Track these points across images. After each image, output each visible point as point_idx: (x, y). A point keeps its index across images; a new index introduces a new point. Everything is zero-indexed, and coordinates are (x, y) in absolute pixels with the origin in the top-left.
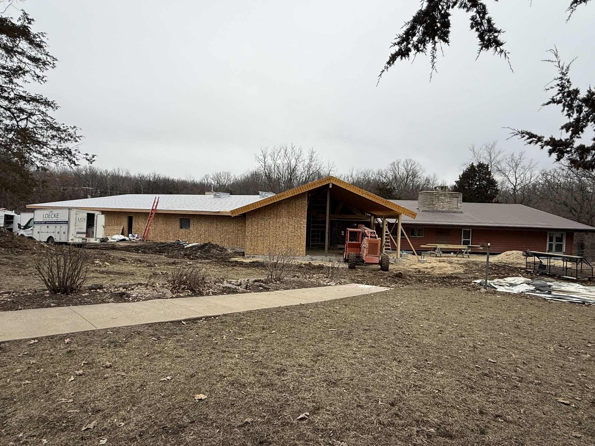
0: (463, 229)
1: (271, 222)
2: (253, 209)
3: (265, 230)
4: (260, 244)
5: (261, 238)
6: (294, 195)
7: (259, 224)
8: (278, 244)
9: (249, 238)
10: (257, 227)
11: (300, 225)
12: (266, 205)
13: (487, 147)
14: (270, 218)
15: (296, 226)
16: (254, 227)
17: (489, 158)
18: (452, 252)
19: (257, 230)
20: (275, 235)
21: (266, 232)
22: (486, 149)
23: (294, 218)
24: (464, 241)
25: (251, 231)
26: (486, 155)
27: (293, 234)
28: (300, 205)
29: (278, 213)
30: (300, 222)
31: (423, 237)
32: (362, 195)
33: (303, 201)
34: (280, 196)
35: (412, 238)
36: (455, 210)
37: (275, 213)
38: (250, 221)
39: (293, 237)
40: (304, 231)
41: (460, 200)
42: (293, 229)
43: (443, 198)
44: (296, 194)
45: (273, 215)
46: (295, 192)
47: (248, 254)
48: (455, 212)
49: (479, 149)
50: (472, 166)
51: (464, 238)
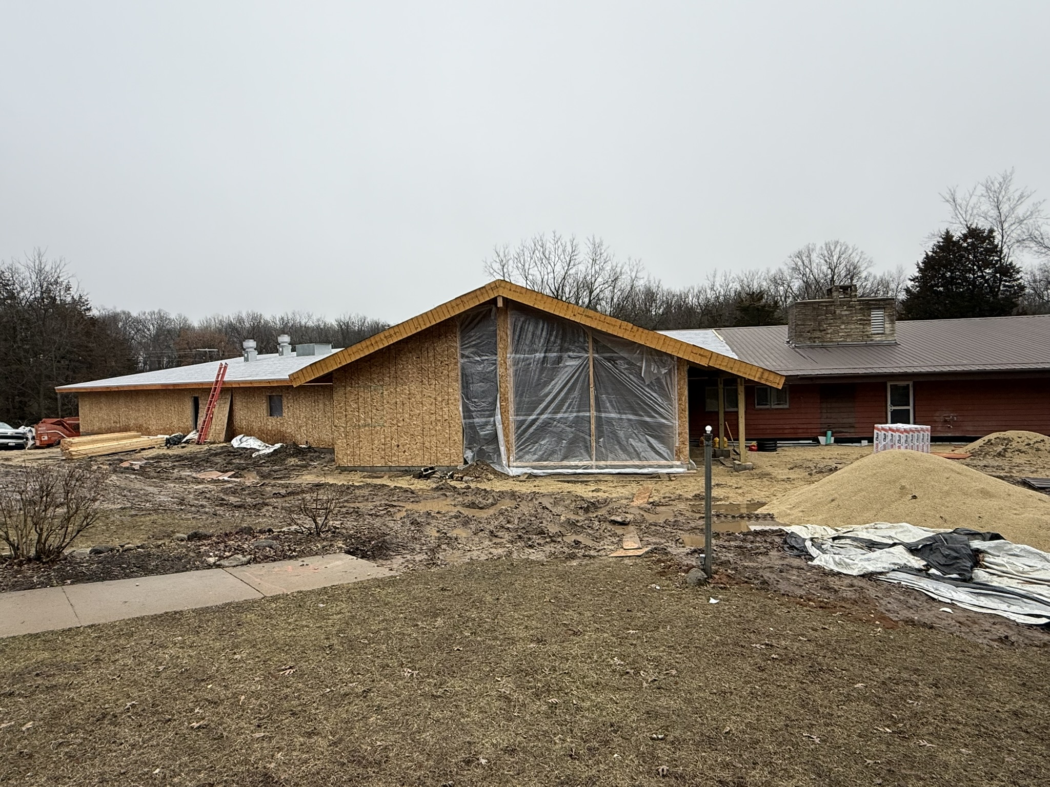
0: (889, 384)
1: (385, 393)
2: (336, 368)
3: (374, 411)
4: (365, 443)
5: (367, 428)
6: (419, 330)
7: (361, 400)
8: (402, 441)
9: (342, 429)
10: (356, 405)
11: (446, 397)
12: (363, 355)
13: (988, 189)
14: (382, 386)
15: (440, 399)
16: (350, 406)
17: (994, 213)
18: (864, 439)
19: (357, 414)
20: (395, 422)
21: (375, 415)
22: (986, 194)
23: (433, 382)
24: (893, 412)
25: (346, 416)
26: (986, 207)
27: (433, 417)
28: (443, 351)
29: (399, 373)
30: (446, 389)
31: (787, 406)
32: (572, 319)
33: (449, 343)
34: (391, 336)
35: (761, 409)
36: (878, 338)
37: (393, 372)
38: (341, 392)
39: (434, 424)
40: (458, 409)
41: (890, 316)
42: (433, 407)
43: (847, 313)
44: (424, 328)
45: (389, 377)
46: (422, 323)
47: (342, 464)
48: (878, 345)
49: (968, 195)
50: (948, 237)
51: (893, 404)
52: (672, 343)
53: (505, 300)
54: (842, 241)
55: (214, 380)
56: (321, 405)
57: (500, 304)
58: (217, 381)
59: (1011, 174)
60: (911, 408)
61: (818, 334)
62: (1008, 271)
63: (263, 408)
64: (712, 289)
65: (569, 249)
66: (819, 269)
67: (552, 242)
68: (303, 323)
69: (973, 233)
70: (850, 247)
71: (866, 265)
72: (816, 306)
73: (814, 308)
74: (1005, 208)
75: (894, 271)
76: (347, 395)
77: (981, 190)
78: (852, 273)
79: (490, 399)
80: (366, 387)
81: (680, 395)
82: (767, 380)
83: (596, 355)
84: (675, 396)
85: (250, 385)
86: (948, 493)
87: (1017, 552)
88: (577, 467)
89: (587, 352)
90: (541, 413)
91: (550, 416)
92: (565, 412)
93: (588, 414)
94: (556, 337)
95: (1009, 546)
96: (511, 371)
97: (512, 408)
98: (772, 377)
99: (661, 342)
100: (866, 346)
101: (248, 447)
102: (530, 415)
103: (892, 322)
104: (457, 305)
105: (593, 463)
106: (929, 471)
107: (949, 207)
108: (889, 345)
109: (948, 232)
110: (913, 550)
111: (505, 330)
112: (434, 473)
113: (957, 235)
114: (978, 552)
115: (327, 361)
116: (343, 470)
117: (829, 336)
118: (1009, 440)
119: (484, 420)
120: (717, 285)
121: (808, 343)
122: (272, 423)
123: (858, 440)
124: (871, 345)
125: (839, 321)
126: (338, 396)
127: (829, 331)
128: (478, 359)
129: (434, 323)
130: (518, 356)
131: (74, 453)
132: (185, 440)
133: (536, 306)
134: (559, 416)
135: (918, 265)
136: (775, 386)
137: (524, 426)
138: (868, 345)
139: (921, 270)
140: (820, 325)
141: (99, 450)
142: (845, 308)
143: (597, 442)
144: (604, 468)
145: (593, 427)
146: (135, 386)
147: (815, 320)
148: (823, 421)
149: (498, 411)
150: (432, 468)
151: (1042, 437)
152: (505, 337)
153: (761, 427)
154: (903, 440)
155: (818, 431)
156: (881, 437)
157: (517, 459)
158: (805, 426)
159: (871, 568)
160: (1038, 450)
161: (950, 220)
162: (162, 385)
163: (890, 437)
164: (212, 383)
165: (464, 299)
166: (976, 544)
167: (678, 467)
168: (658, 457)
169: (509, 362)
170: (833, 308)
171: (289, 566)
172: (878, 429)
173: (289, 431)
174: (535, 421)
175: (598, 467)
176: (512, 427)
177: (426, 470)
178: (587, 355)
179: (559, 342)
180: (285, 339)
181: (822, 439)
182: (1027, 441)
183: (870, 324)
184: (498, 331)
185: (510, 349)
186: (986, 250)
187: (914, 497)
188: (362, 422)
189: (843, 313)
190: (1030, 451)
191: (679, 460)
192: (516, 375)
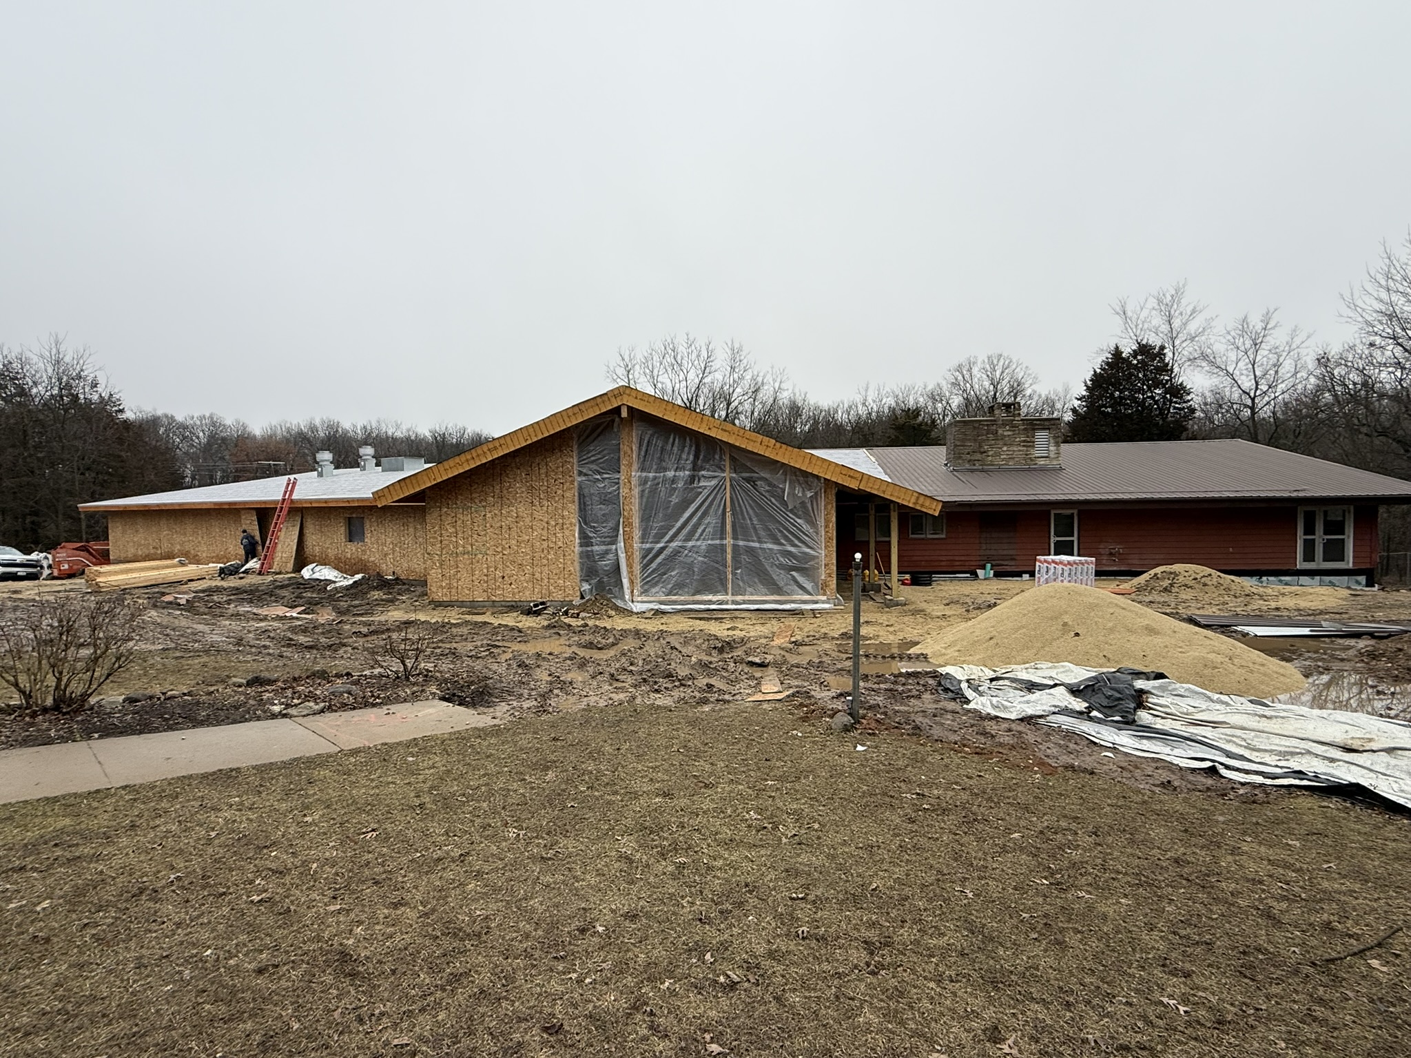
0: (1053, 512)
1: (489, 515)
2: (429, 485)
3: (475, 536)
4: (464, 575)
5: (466, 556)
6: (529, 442)
7: (459, 522)
8: (508, 572)
9: (437, 557)
10: (453, 529)
11: (561, 521)
12: (461, 471)
13: (1160, 301)
14: (484, 507)
16: (447, 530)
17: (1165, 328)
18: (1026, 572)
19: (454, 539)
20: (499, 549)
21: (477, 541)
22: (1157, 307)
23: (545, 503)
24: (1057, 543)
25: (441, 542)
26: (1158, 321)
27: (545, 544)
28: (558, 468)
29: (505, 492)
30: (560, 511)
31: (944, 536)
32: (707, 433)
33: (565, 458)
34: (495, 448)
35: (915, 539)
36: (1042, 462)
37: (497, 491)
38: (436, 514)
39: (545, 552)
40: (574, 536)
41: (1055, 437)
42: (545, 533)
43: (1010, 433)
44: (535, 439)
45: (493, 497)
46: (533, 434)
47: (436, 598)
48: (1043, 469)
49: (1138, 308)
50: (1117, 353)
51: (1057, 535)
52: (819, 463)
53: (630, 409)
54: (1005, 354)
55: (280, 498)
56: (411, 530)
57: (624, 414)
58: (284, 500)
59: (1184, 286)
60: (1075, 539)
61: (978, 456)
62: (1178, 392)
63: (341, 531)
64: (864, 404)
65: (704, 354)
66: (981, 385)
67: (685, 345)
68: (390, 433)
69: (1144, 349)
70: (1014, 360)
71: (1030, 381)
72: (977, 425)
73: (975, 427)
74: (1176, 323)
75: (1060, 389)
76: (443, 517)
77: (1152, 303)
78: (1016, 390)
79: (611, 524)
80: (465, 508)
81: (827, 521)
82: (922, 506)
83: (734, 475)
84: (821, 522)
85: (325, 505)
86: (1112, 630)
87: (1182, 692)
88: (710, 602)
89: (723, 471)
90: (671, 540)
91: (680, 544)
92: (697, 540)
93: (723, 542)
94: (689, 454)
95: (1174, 686)
96: (636, 492)
97: (637, 534)
98: (928, 503)
99: (807, 461)
100: (1029, 470)
101: (322, 578)
102: (657, 542)
103: (1057, 444)
104: (574, 414)
105: (729, 597)
106: (1092, 607)
107: (1118, 320)
108: (1054, 470)
109: (1117, 348)
110: (1075, 691)
111: (630, 444)
112: (545, 609)
113: (1126, 351)
114: (1141, 692)
115: (419, 476)
116: (437, 605)
117: (990, 458)
118: (1176, 574)
119: (604, 548)
120: (870, 400)
121: (967, 466)
122: (351, 550)
123: (1019, 574)
124: (1035, 469)
125: (1001, 442)
126: (432, 518)
127: (990, 453)
128: (598, 477)
129: (546, 434)
130: (644, 474)
131: (101, 585)
132: (243, 569)
133: (665, 418)
134: (690, 544)
135: (1085, 383)
136: (931, 512)
137: (651, 556)
138: (1030, 469)
139: (1088, 388)
140: (980, 446)
141: (133, 581)
142: (1008, 428)
143: (734, 574)
144: (740, 604)
145: (729, 557)
146: (180, 504)
147: (975, 440)
148: (982, 553)
149: (621, 538)
150: (543, 603)
151: (1209, 570)
152: (629, 452)
153: (915, 558)
154: (1066, 574)
155: (977, 563)
156: (1044, 570)
157: (642, 593)
158: (963, 558)
159: (1030, 711)
160: (1205, 585)
161: (1120, 334)
162: (215, 504)
163: (1052, 570)
164: (276, 502)
165: (582, 407)
166: (1140, 684)
167: (823, 602)
168: (801, 592)
169: (634, 481)
170: (994, 427)
171: (370, 715)
172: (1040, 562)
173: (372, 559)
174: (662, 549)
175: (734, 602)
176: (637, 556)
177: (536, 606)
178: (723, 475)
179: (691, 459)
180: (368, 451)
181: (980, 572)
182: (1194, 576)
183: (1033, 447)
184: (621, 446)
185: (635, 466)
186: (1157, 368)
187: (1077, 635)
188: (461, 549)
189: (1006, 433)
190: (1197, 586)
191: (824, 595)
192: (642, 496)
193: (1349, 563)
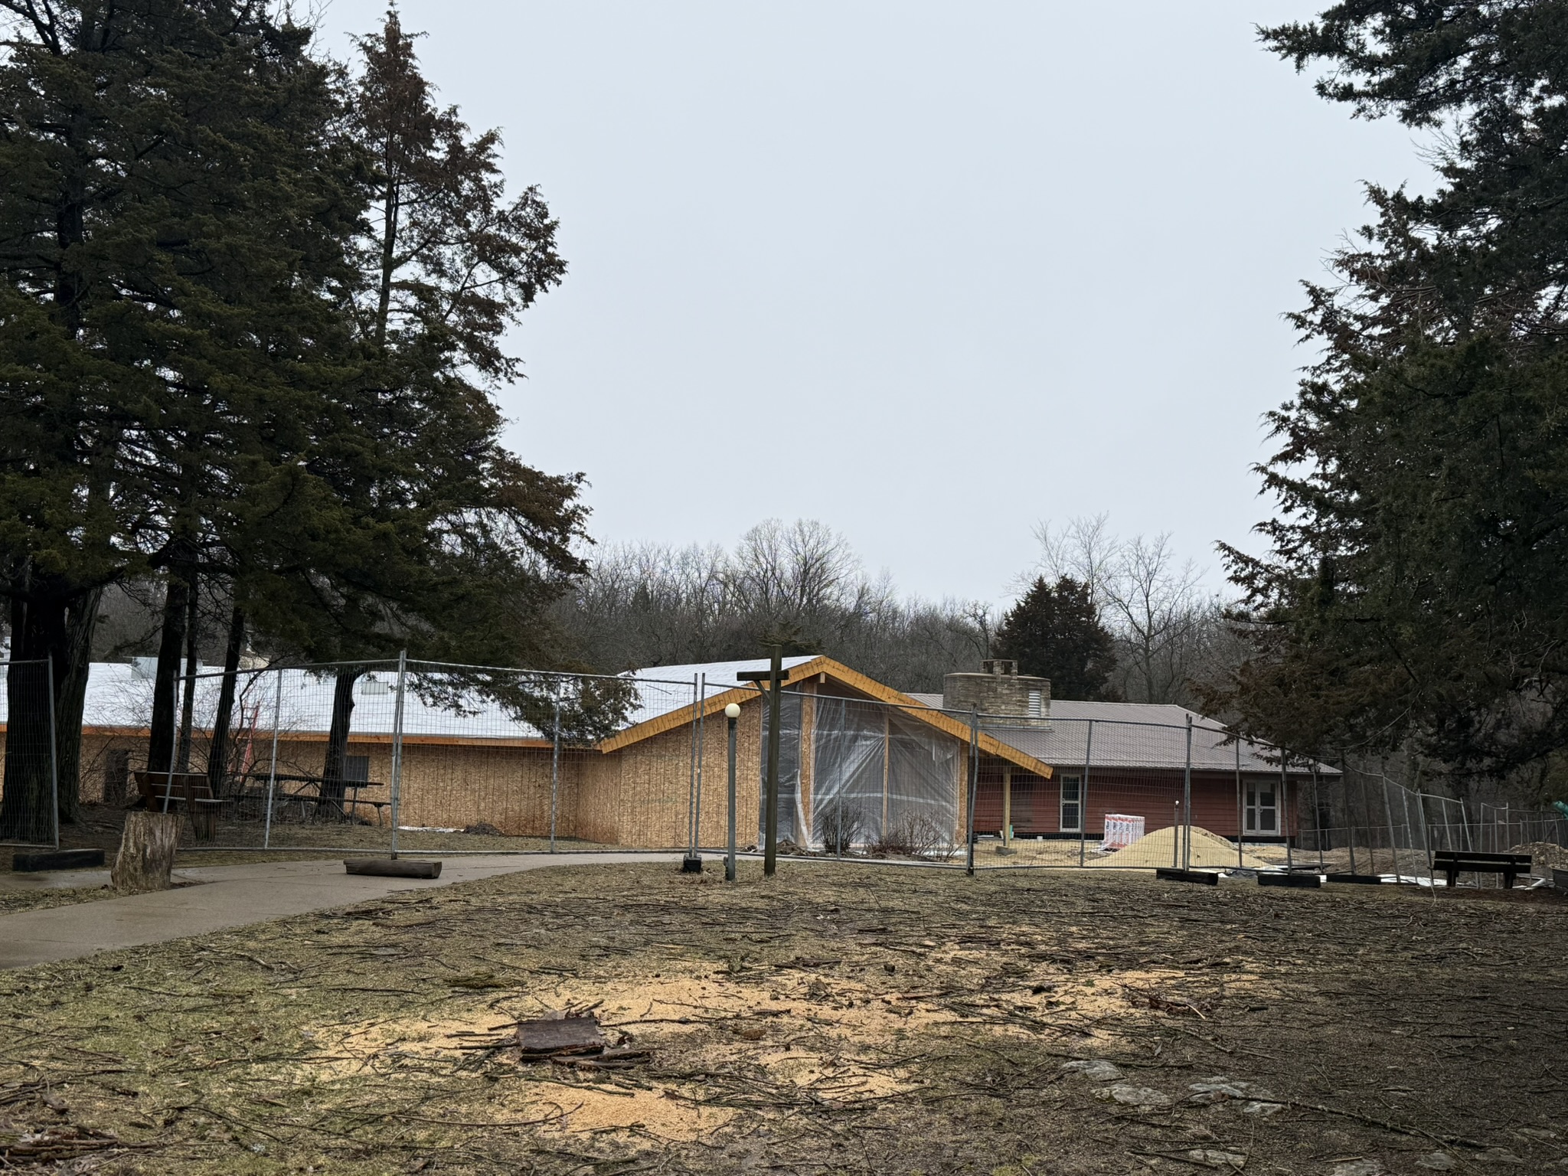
0: (1062, 776)
1: (681, 764)
3: (667, 784)
4: (654, 821)
7: (653, 770)
9: (629, 804)
10: (647, 777)
11: (746, 772)
14: (678, 756)
15: (739, 774)
16: (640, 777)
19: (647, 786)
20: (689, 797)
21: (668, 789)
22: (1077, 535)
25: (634, 788)
33: (753, 713)
36: (1034, 723)
38: (631, 761)
40: (757, 786)
41: (1045, 699)
43: (1007, 692)
47: (626, 844)
48: (1037, 731)
50: (1041, 585)
51: (1066, 797)
53: (828, 676)
57: (822, 680)
60: (1079, 802)
62: (1101, 637)
69: (1067, 585)
73: (977, 684)
76: (639, 765)
77: (1073, 531)
79: (790, 776)
80: (659, 756)
82: (1039, 770)
83: (892, 737)
89: (882, 732)
90: (838, 792)
91: (846, 796)
92: (859, 793)
93: (879, 795)
94: (854, 715)
96: (813, 747)
97: (811, 786)
98: (1043, 768)
100: (1025, 731)
102: (827, 794)
103: (1048, 705)
108: (1043, 732)
109: (1041, 579)
111: (811, 704)
113: (1052, 581)
117: (990, 716)
123: (1034, 836)
124: (1029, 731)
125: (999, 700)
126: (625, 766)
127: (990, 711)
130: (820, 732)
134: (853, 796)
136: (1043, 774)
137: (822, 806)
138: (1027, 730)
142: (1005, 686)
145: (885, 807)
149: (798, 788)
152: (810, 711)
154: (1125, 828)
155: (999, 824)
156: (1111, 827)
167: (957, 850)
168: (939, 840)
169: (813, 737)
170: (994, 685)
174: (833, 800)
176: (812, 806)
178: (881, 736)
179: (856, 720)
183: (1027, 707)
184: (803, 705)
185: (814, 726)
188: (653, 796)
189: (1005, 692)
191: (957, 843)
192: (817, 752)
193: (1277, 832)
